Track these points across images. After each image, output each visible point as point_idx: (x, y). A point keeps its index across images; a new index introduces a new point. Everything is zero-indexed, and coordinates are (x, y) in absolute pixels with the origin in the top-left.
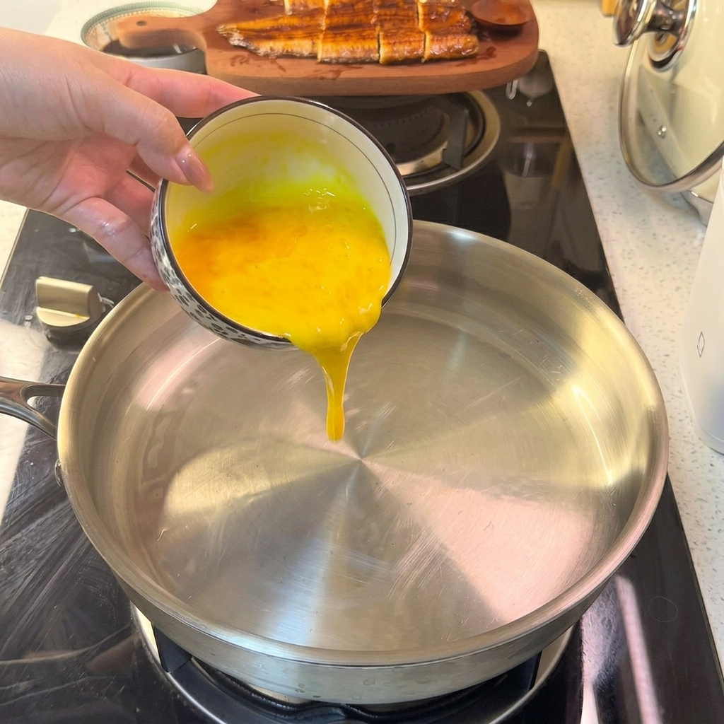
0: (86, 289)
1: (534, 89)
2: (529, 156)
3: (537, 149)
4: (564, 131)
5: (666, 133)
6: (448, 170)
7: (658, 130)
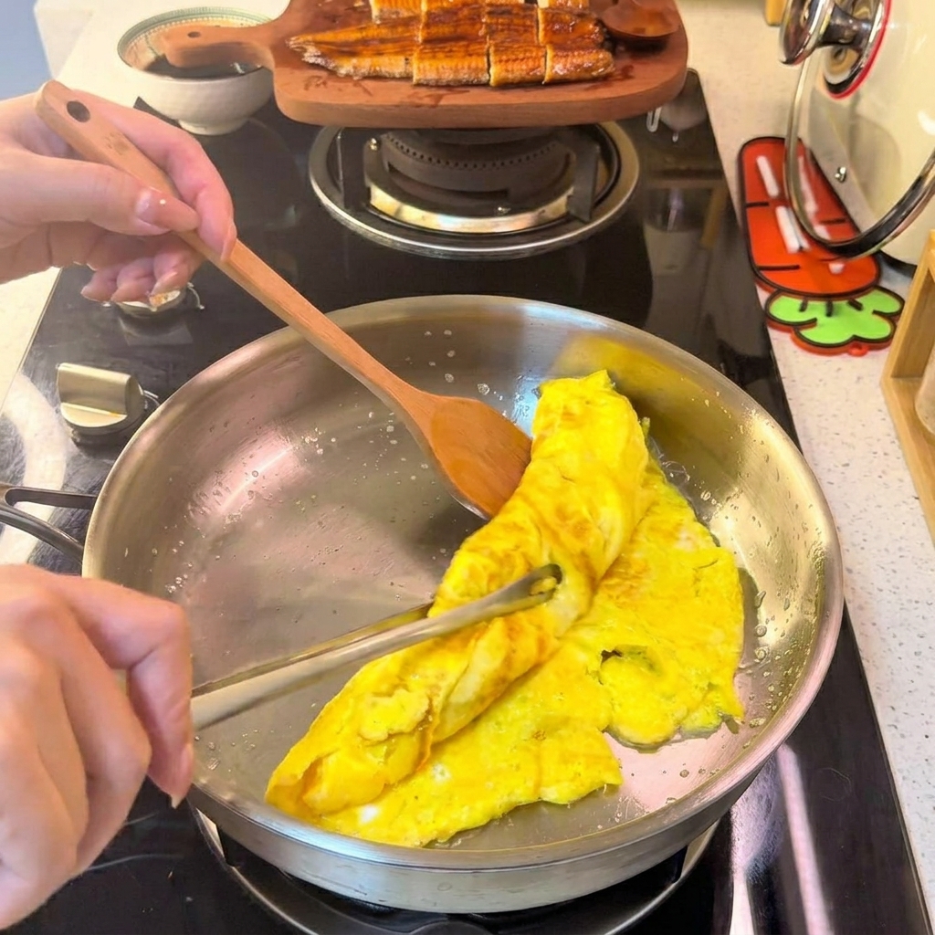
0: (123, 378)
1: (683, 120)
2: (676, 204)
3: (685, 196)
4: (719, 173)
5: (845, 176)
6: (576, 223)
7: (836, 171)
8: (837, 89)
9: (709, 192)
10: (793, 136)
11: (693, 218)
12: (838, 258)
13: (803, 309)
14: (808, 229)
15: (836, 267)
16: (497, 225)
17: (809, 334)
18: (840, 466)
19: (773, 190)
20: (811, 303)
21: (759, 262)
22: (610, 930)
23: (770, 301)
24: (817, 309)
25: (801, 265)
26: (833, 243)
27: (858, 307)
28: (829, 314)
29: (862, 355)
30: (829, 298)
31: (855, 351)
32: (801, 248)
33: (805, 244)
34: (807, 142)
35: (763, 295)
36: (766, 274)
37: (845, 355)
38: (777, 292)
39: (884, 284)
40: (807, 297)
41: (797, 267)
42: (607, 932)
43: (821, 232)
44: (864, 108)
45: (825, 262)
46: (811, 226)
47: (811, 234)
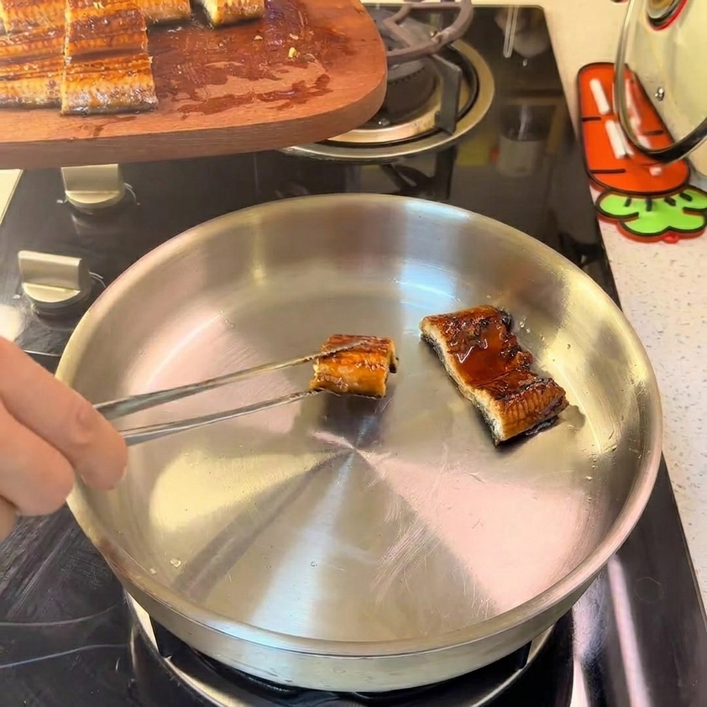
0: (75, 262)
1: (530, 49)
2: (524, 119)
3: (533, 111)
4: (559, 92)
5: (663, 94)
6: (441, 134)
7: (656, 91)
8: (658, 23)
9: (553, 108)
10: (621, 61)
11: (539, 129)
12: (656, 164)
13: (628, 204)
14: (633, 140)
15: (655, 170)
16: (376, 135)
17: (632, 225)
18: (657, 333)
19: (603, 107)
20: (634, 200)
21: (592, 167)
22: (476, 703)
23: (600, 198)
24: (639, 205)
25: (627, 170)
26: (652, 151)
27: (672, 203)
28: (649, 208)
29: (674, 242)
30: (649, 197)
31: (669, 238)
32: (627, 156)
33: (631, 152)
34: (633, 67)
35: (595, 194)
36: (598, 177)
37: (662, 242)
38: (607, 191)
39: (693, 183)
40: (630, 195)
41: (623, 171)
42: (473, 704)
43: (644, 142)
44: (680, 39)
45: (647, 167)
46: (635, 137)
47: (636, 144)
